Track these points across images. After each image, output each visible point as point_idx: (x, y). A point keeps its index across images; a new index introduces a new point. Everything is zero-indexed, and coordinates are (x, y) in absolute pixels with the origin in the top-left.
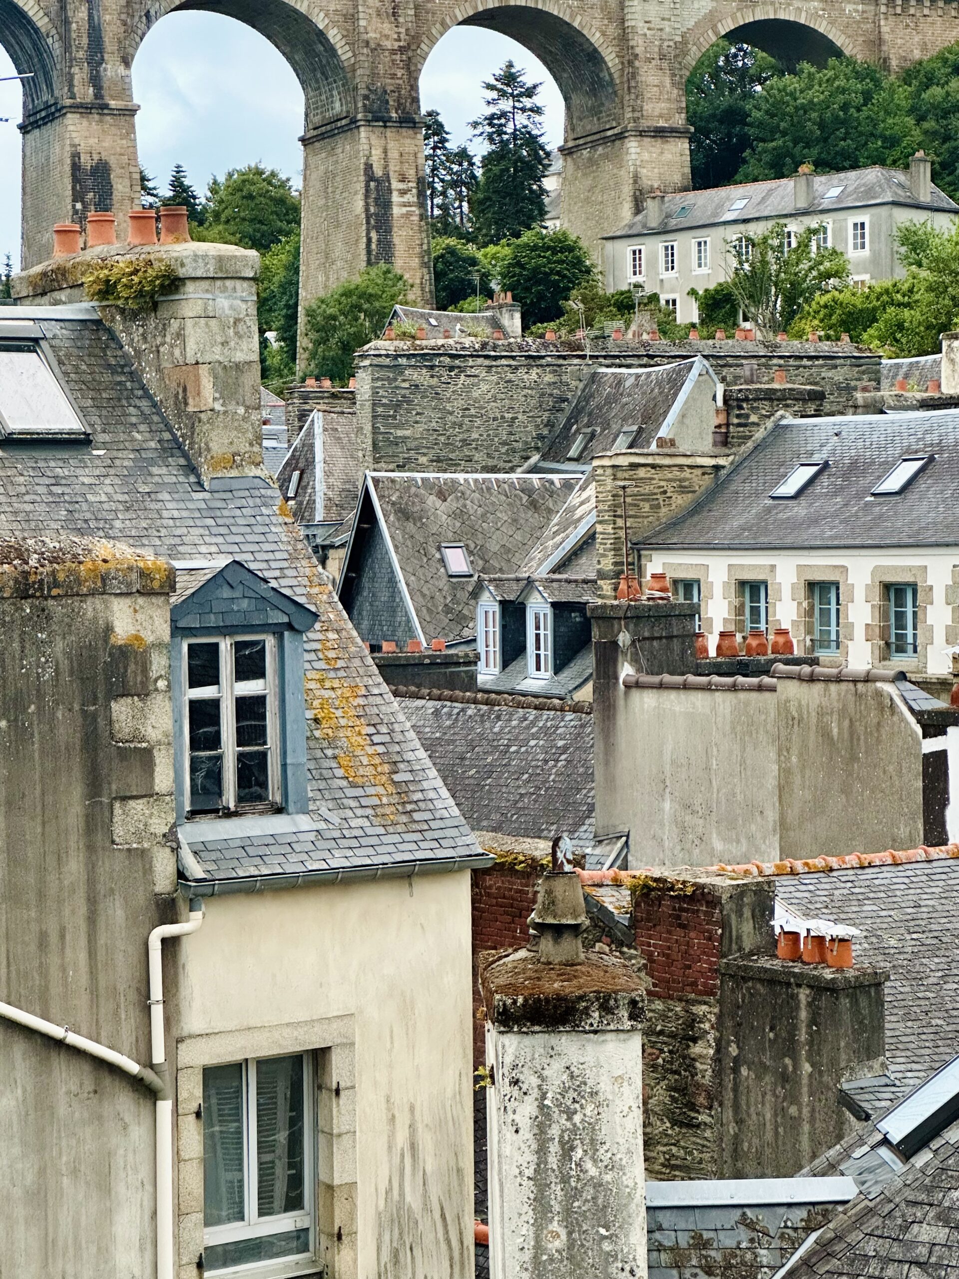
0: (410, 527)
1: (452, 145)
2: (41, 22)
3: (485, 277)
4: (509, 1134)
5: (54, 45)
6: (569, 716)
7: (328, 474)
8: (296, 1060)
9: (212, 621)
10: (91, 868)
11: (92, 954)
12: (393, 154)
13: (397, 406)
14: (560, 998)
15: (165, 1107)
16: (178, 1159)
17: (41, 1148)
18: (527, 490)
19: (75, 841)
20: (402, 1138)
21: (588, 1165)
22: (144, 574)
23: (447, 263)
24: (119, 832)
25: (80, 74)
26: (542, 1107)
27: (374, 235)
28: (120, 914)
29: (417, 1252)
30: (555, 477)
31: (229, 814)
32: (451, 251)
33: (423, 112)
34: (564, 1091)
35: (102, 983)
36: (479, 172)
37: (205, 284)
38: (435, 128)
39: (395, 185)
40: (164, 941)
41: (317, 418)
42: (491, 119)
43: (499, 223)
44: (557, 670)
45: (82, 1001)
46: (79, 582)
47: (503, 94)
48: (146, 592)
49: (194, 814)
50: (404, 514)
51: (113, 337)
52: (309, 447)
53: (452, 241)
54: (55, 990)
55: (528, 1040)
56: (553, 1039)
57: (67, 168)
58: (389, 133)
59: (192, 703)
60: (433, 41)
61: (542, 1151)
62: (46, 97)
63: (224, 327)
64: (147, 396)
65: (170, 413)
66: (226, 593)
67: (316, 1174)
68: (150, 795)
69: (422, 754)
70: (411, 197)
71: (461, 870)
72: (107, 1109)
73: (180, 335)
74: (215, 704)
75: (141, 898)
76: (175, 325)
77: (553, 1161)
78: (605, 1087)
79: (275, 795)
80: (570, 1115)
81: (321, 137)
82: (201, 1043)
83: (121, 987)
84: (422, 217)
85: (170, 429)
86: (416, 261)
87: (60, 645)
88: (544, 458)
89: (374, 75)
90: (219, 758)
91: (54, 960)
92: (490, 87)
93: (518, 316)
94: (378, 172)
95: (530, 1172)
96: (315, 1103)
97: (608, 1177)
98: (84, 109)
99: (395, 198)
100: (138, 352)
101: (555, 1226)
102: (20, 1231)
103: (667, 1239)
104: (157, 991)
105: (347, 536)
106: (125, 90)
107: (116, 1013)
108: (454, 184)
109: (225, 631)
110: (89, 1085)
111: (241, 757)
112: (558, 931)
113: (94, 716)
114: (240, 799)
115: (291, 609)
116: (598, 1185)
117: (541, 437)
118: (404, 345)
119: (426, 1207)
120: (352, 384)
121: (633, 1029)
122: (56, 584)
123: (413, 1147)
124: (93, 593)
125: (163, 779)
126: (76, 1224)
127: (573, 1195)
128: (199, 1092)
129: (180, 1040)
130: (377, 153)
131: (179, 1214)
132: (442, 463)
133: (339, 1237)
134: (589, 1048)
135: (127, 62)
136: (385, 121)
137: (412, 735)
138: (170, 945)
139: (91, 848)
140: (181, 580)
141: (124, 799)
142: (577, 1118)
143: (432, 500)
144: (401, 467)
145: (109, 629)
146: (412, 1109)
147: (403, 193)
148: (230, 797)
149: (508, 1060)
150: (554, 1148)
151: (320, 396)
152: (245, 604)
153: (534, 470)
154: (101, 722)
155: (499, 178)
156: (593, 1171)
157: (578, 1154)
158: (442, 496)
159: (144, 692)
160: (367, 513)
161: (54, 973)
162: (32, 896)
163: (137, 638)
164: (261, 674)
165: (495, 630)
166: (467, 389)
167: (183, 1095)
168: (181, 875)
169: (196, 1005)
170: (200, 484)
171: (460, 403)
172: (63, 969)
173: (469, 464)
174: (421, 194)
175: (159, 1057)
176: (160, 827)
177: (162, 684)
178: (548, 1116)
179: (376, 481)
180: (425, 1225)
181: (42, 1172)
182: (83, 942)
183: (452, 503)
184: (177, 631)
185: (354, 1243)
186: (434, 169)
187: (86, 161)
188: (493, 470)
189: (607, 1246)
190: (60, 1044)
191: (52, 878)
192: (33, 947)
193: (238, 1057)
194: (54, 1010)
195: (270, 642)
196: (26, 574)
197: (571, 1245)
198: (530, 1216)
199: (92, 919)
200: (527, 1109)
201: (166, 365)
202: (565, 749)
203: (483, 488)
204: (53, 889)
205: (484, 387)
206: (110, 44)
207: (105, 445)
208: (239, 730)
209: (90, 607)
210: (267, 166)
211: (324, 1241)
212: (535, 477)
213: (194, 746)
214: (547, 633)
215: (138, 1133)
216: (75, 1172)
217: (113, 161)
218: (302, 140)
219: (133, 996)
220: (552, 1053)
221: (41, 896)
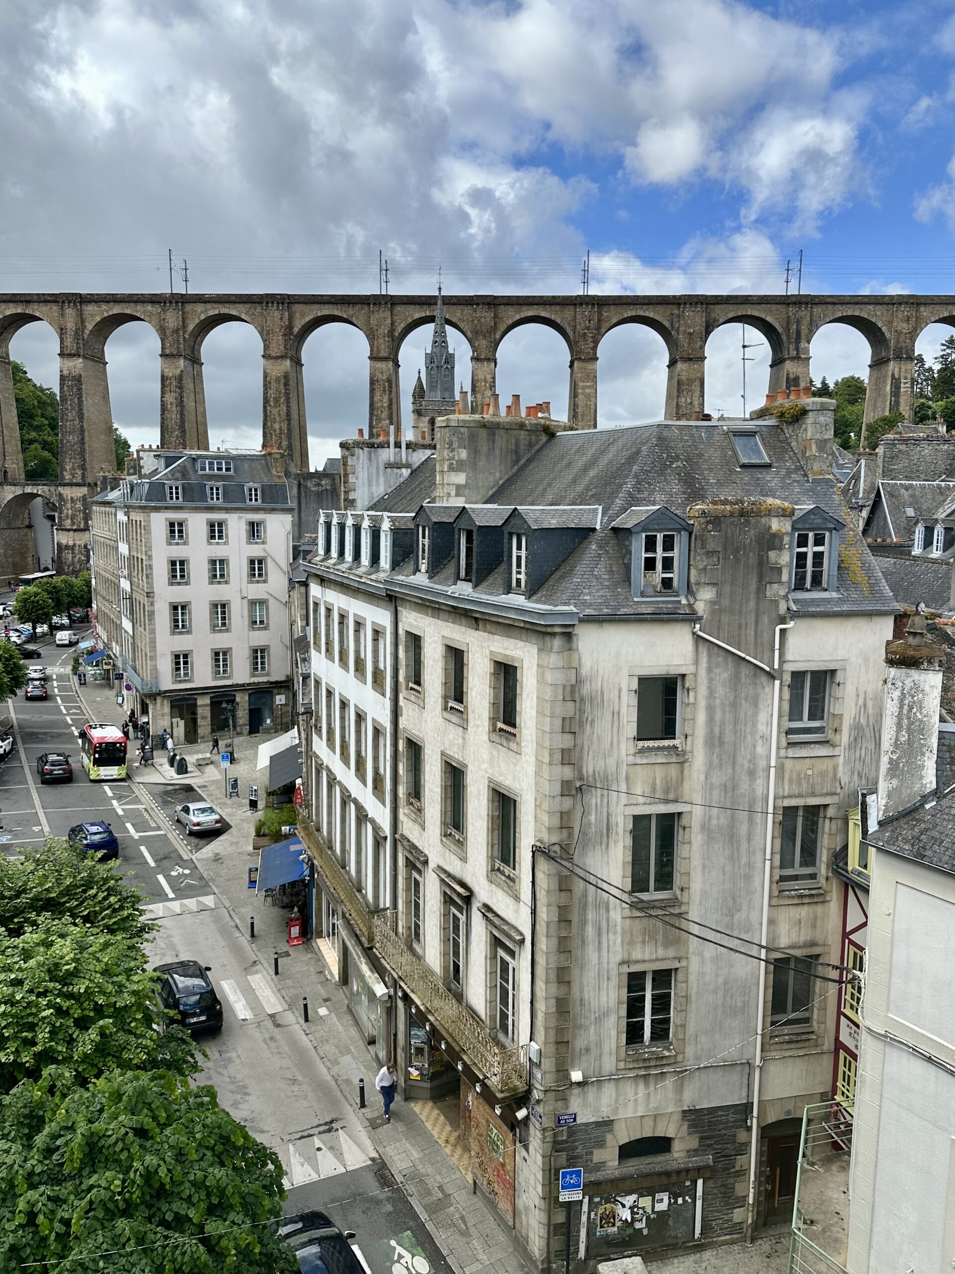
0: (894, 500)
1: (926, 366)
2: (780, 330)
3: (934, 413)
4: (889, 701)
5: (784, 338)
6: (944, 566)
7: (865, 481)
8: (825, 672)
9: (807, 526)
10: (758, 605)
11: (756, 632)
12: (903, 370)
13: (893, 458)
14: (913, 657)
15: (777, 683)
16: (781, 699)
17: (736, 690)
18: (939, 487)
19: (752, 596)
20: (861, 702)
21: (918, 714)
22: (783, 510)
23: (921, 408)
24: (768, 594)
25: (792, 347)
26: (902, 693)
27: (893, 399)
28: (766, 620)
29: (864, 739)
30: (951, 484)
31: (807, 590)
32: (923, 404)
33: (916, 354)
34: (912, 689)
35: (759, 641)
36: (936, 375)
37: (816, 412)
38: (921, 360)
39: (903, 381)
40: (781, 630)
41: (863, 462)
42: (942, 357)
43: (942, 394)
44: (944, 551)
45: (752, 647)
46: (760, 511)
47: (948, 347)
48: (784, 516)
49: (795, 589)
50: (891, 495)
51: (783, 431)
52: (859, 471)
53: (923, 400)
54: (743, 642)
55: (899, 670)
56: (909, 671)
57: (785, 379)
58: (902, 363)
59: (798, 553)
60: (922, 329)
61: (901, 708)
62: (780, 355)
63: (821, 426)
64: (793, 451)
65: (799, 456)
66: (813, 517)
67: (829, 710)
68: (780, 582)
69: (880, 574)
70: (908, 385)
71: (890, 614)
72: (758, 682)
73: (805, 430)
74: (805, 554)
75: (774, 615)
76: (804, 426)
77: (905, 712)
78: (927, 688)
79: (824, 585)
80: (913, 697)
81: (877, 365)
82: (791, 664)
83: (765, 643)
84: (912, 392)
85: (799, 462)
86: (908, 408)
87: (752, 532)
88: (947, 477)
89: (898, 342)
90: (805, 572)
91: (743, 633)
92: (943, 345)
93: (945, 427)
94: (897, 376)
95: (896, 714)
96: (831, 687)
97: (925, 719)
98: (792, 359)
99: (902, 385)
100: (791, 436)
101: (904, 733)
102: (727, 715)
103: (947, 742)
104: (777, 646)
105: (871, 502)
106: (807, 351)
107: (763, 652)
108: (926, 380)
109: (811, 530)
110: (752, 673)
111: (813, 572)
112: (915, 634)
113: (763, 556)
114: (812, 586)
115: (836, 523)
116: (921, 721)
117: (947, 469)
118: (897, 436)
119: (868, 725)
120: (877, 450)
121: (939, 670)
122: (753, 512)
123: (865, 705)
124: (765, 515)
125: (785, 577)
126: (746, 715)
127: (911, 723)
128: (789, 679)
129: (784, 662)
130: (897, 370)
131: (780, 716)
132: (907, 478)
133: (836, 731)
134: (922, 675)
135: (809, 342)
136: (901, 358)
137: (877, 567)
138: (783, 631)
139: (758, 598)
140: (796, 513)
141: (771, 583)
142: (915, 698)
143: (903, 491)
144: (892, 479)
145: (770, 527)
146: (865, 693)
147: (905, 383)
148: (808, 585)
149: (891, 676)
150: (906, 707)
151: (865, 454)
152: (819, 521)
153: (943, 481)
154: (765, 558)
155: (943, 377)
156: (920, 716)
157: (915, 710)
158: (907, 489)
159: (781, 548)
160: (878, 494)
161: (743, 638)
162: (737, 612)
163: (780, 531)
164: (823, 545)
165: (922, 536)
166: (920, 452)
167: (784, 679)
168: (788, 609)
169: (791, 651)
170: (808, 480)
171: (917, 457)
172: (746, 636)
173: (918, 478)
174: (912, 384)
175: (776, 666)
176: (782, 592)
177: (787, 546)
178: (905, 697)
179: (882, 484)
180: (867, 731)
181: (735, 697)
182: (753, 628)
183: (910, 492)
184: (794, 529)
185: (841, 734)
186: (919, 375)
187: (792, 377)
188: (927, 480)
189: (922, 742)
190: (744, 659)
191: (744, 607)
192: (737, 629)
193: (805, 669)
194: (742, 648)
195: (827, 534)
196: (743, 509)
197: (909, 739)
198: (895, 729)
199: (757, 621)
200: (896, 694)
201: (800, 440)
202: (941, 578)
203: (923, 487)
204: (744, 610)
205: (926, 451)
206: (803, 336)
207: (776, 467)
208: (814, 563)
209: (763, 520)
210: (856, 376)
211: (830, 731)
212: (943, 484)
213: (797, 567)
214: (941, 538)
215: (767, 689)
216: (746, 699)
217: (801, 376)
218: (870, 366)
219: (769, 647)
220: (908, 675)
221: (740, 612)
